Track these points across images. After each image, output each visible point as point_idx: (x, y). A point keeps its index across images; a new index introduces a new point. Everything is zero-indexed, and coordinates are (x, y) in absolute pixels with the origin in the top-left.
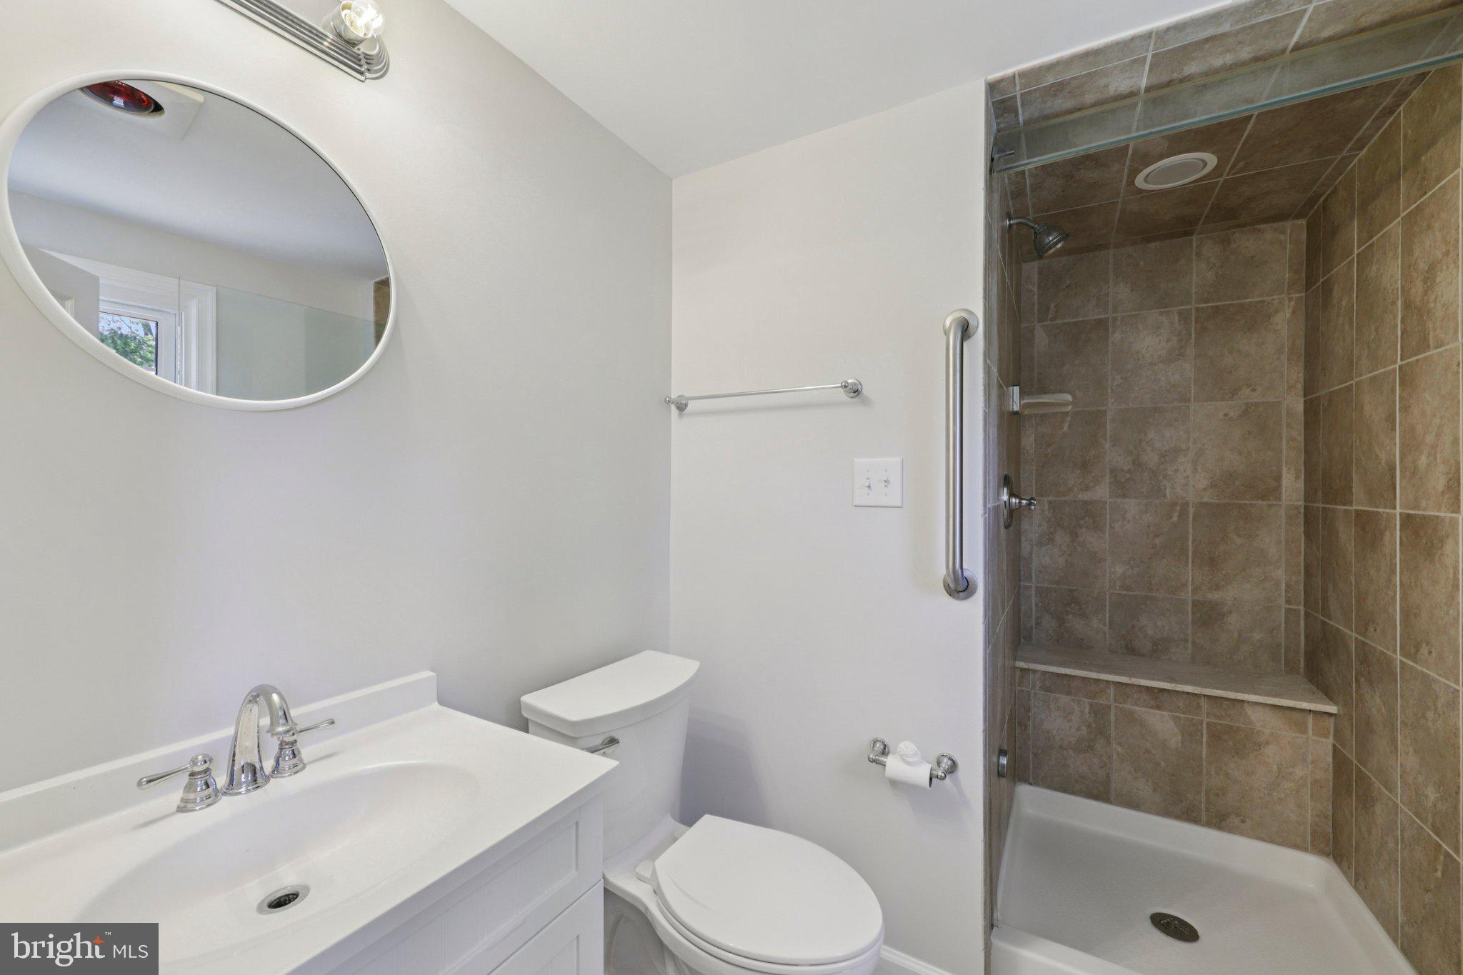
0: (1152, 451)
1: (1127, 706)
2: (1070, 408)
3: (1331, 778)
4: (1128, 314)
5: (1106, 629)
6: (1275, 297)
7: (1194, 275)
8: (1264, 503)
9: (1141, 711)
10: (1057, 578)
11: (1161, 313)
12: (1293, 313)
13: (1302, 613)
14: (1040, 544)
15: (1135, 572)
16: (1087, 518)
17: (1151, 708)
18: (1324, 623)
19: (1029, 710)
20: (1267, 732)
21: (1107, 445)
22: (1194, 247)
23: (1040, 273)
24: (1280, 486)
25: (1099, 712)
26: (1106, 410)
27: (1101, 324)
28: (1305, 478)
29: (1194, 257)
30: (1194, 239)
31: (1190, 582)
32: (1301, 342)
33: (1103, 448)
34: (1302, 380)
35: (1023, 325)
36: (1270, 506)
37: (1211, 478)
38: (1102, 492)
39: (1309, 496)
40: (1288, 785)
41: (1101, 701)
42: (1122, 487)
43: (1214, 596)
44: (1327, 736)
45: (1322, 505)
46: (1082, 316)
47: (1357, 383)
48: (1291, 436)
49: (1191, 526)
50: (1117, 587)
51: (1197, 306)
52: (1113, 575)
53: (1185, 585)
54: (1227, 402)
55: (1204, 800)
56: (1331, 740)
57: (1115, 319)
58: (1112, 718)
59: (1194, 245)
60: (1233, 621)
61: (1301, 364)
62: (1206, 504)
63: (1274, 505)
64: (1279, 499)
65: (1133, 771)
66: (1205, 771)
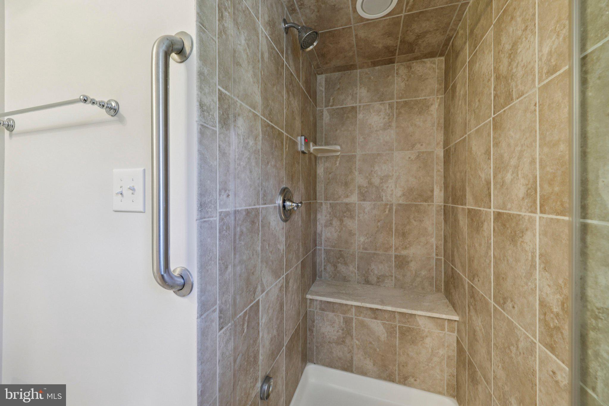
0: (377, 176)
1: (360, 318)
2: (339, 153)
3: (456, 355)
4: (366, 104)
5: (356, 271)
6: (431, 97)
7: (396, 84)
8: (426, 204)
9: (367, 320)
10: (334, 244)
11: (381, 104)
12: (439, 105)
13: (443, 261)
14: (326, 226)
15: (369, 240)
16: (347, 212)
17: (372, 318)
18: (452, 268)
19: (314, 322)
20: (427, 330)
21: (357, 173)
22: (396, 70)
23: (326, 81)
24: (433, 195)
25: (348, 322)
26: (355, 155)
27: (354, 108)
28: (444, 191)
29: (395, 75)
30: (396, 66)
31: (394, 245)
32: (442, 121)
33: (355, 175)
34: (443, 140)
35: (318, 109)
36: (429, 205)
37: (403, 191)
38: (354, 199)
39: (446, 201)
40: (436, 359)
41: (349, 315)
42: (363, 196)
43: (404, 253)
44: (453, 332)
45: (452, 205)
46: (345, 105)
47: (469, 135)
48: (438, 168)
49: (394, 215)
50: (361, 249)
51: (397, 100)
52: (359, 242)
53: (391, 247)
54: (410, 151)
55: (397, 369)
56: (456, 334)
57: (360, 107)
58: (354, 325)
59: (396, 68)
60: (413, 266)
61: (442, 132)
62: (401, 204)
63: (430, 205)
64: (433, 202)
65: (364, 354)
66: (398, 353)
